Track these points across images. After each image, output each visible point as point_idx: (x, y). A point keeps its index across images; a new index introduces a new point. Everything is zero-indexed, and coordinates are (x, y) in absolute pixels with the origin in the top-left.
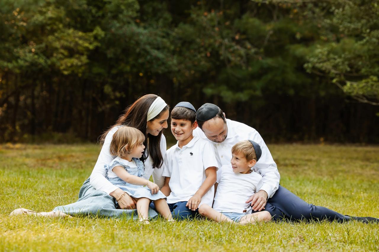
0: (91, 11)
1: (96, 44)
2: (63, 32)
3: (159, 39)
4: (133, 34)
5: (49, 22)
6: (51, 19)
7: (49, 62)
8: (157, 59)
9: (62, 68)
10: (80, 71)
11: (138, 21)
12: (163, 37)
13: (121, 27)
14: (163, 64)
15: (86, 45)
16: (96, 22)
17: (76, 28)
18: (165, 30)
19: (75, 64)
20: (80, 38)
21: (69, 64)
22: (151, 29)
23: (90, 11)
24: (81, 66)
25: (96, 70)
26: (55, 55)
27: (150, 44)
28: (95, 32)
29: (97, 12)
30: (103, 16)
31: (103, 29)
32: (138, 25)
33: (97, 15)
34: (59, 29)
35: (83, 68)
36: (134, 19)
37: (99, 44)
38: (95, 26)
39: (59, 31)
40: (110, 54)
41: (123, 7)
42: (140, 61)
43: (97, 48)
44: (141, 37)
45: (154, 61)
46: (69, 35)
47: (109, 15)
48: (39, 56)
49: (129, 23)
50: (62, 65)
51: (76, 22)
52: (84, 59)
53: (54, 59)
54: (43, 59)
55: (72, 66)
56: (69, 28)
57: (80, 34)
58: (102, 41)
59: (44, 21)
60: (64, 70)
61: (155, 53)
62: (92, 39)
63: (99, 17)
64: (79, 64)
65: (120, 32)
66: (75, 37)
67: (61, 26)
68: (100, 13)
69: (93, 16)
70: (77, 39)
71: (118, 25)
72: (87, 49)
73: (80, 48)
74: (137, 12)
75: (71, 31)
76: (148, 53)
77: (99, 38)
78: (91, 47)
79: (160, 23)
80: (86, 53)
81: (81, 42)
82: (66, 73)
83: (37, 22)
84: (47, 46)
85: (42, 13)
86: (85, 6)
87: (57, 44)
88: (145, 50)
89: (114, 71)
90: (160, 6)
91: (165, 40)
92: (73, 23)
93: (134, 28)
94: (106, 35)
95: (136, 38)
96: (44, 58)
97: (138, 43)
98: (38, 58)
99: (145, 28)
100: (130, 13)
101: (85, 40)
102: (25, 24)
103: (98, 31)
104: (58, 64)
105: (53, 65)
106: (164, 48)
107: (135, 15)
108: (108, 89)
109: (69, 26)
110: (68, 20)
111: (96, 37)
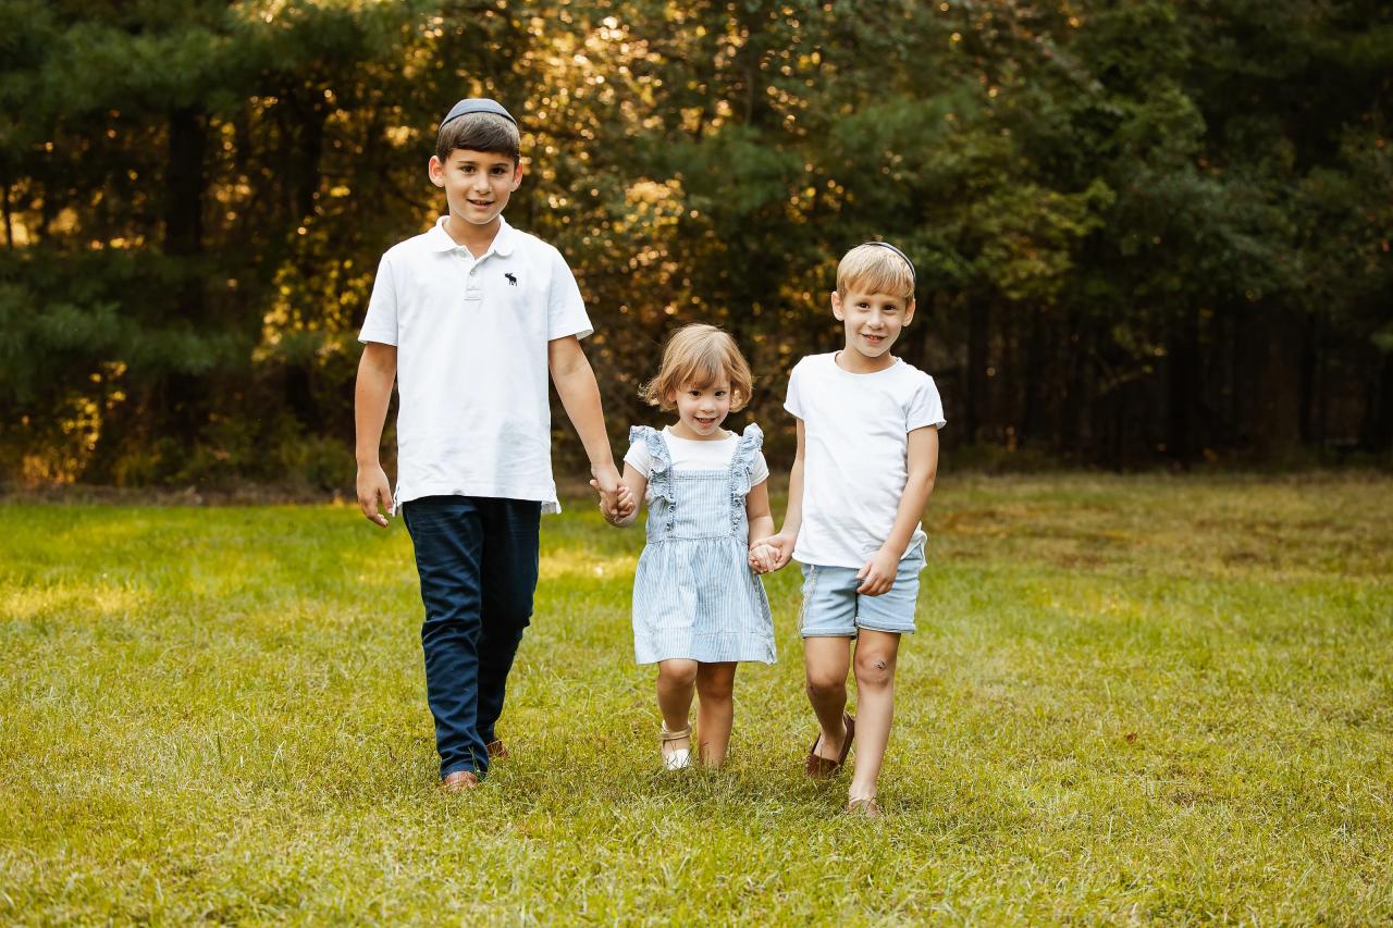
0: (1081, 138)
1: (1094, 221)
2: (1011, 194)
3: (1257, 208)
4: (1189, 197)
5: (973, 169)
6: (975, 160)
7: (971, 268)
8: (1250, 258)
9: (1004, 283)
10: (1052, 289)
11: (1203, 163)
12: (1271, 203)
13: (1155, 180)
14: (1267, 270)
15: (1068, 224)
16: (1096, 165)
17: (1042, 182)
18: (1274, 183)
19: (1037, 271)
20: (1054, 207)
21: (1023, 274)
22: (1233, 183)
23: (1080, 142)
24: (1054, 278)
25: (1096, 287)
26: (987, 250)
27: (1232, 221)
28: (1091, 192)
29: (1098, 143)
30: (1115, 153)
31: (1113, 185)
32: (1202, 173)
33: (1099, 149)
34: (998, 185)
35: (1060, 283)
36: (1194, 157)
37: (1101, 224)
38: (1093, 176)
39: (998, 192)
40: (1128, 246)
41: (1163, 129)
42: (1205, 264)
43: (1097, 231)
44: (1207, 204)
45: (1244, 264)
46: (1024, 200)
47: (1128, 147)
48: (947, 255)
49: (1180, 167)
50: (1004, 276)
51: (1045, 168)
52: (1062, 260)
53: (983, 262)
54: (955, 262)
55: (1031, 277)
56: (1027, 185)
57: (1054, 196)
58: (1108, 214)
59: (959, 168)
60: (1013, 287)
61: (1247, 243)
62: (1083, 210)
63: (1103, 154)
64: (1049, 272)
65: (1154, 191)
66: (1039, 205)
67: (1003, 178)
68: (1106, 146)
69: (1088, 153)
70: (1044, 211)
71: (1147, 173)
72: (1068, 233)
73: (1053, 233)
74: (1199, 139)
75: (1031, 189)
76: (1225, 243)
77: (1103, 207)
78: (1080, 231)
79: (1264, 166)
80: (1065, 244)
81: (1053, 218)
82: (1015, 295)
83: (941, 170)
84: (966, 229)
85: (955, 147)
86: (1068, 128)
87: (993, 225)
88: (1218, 236)
89: (1141, 290)
90: (1264, 126)
91: (1275, 211)
92: (1035, 169)
93: (1190, 180)
94: (1119, 198)
95: (1193, 207)
96: (960, 259)
97: (1199, 220)
98: (943, 260)
99: (1222, 181)
100: (1181, 144)
101: (1067, 212)
102: (913, 176)
103: (1099, 189)
104: (994, 274)
105: (981, 278)
106: (1273, 229)
107: (1195, 147)
108: (1122, 335)
109: (1025, 177)
110: (1024, 162)
111: (1093, 205)
